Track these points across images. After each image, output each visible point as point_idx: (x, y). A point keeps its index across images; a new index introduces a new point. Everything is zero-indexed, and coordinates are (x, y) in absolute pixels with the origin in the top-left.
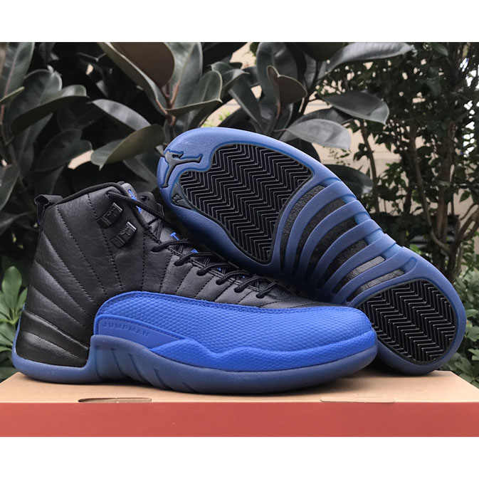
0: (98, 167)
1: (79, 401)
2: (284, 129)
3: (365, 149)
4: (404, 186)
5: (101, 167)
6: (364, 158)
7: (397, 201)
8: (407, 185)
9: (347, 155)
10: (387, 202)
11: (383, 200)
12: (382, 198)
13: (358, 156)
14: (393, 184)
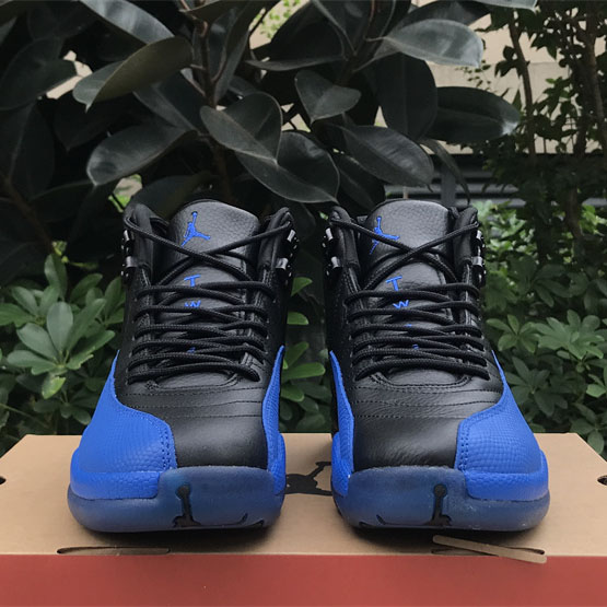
0: (84, 105)
1: (59, 552)
2: (380, 38)
3: (515, 57)
4: (574, 116)
5: (88, 106)
6: (513, 72)
7: (564, 140)
8: (579, 114)
9: (486, 68)
10: (547, 141)
11: (541, 139)
12: (540, 135)
13: (502, 69)
14: (557, 112)
